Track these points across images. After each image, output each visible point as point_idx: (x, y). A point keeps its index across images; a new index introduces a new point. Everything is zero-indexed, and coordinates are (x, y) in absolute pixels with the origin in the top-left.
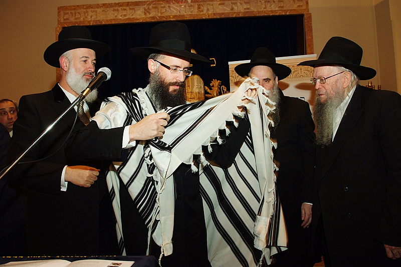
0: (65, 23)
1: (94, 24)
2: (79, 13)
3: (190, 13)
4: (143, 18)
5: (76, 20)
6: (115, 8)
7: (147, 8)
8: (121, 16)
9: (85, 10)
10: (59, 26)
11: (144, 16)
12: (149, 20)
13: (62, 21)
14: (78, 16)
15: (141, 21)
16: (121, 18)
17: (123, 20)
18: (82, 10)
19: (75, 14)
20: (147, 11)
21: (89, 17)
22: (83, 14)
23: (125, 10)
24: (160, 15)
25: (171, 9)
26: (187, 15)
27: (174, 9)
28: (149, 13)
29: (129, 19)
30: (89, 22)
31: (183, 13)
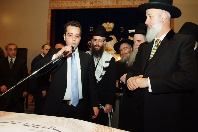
0: (53, 7)
1: (66, 8)
2: (59, 3)
3: (112, 5)
4: (89, 6)
5: (57, 6)
6: (76, 1)
7: (91, 2)
8: (79, 5)
9: (62, 2)
10: (50, 9)
11: (90, 5)
12: (92, 8)
13: (51, 6)
14: (58, 4)
15: (88, 8)
16: (79, 6)
17: (80, 7)
18: (61, 1)
19: (58, 3)
20: (91, 3)
21: (64, 5)
22: (61, 4)
23: (81, 2)
24: (97, 5)
25: (103, 2)
26: (111, 6)
27: (105, 2)
28: (92, 4)
29: (83, 7)
30: (64, 7)
31: (109, 4)
